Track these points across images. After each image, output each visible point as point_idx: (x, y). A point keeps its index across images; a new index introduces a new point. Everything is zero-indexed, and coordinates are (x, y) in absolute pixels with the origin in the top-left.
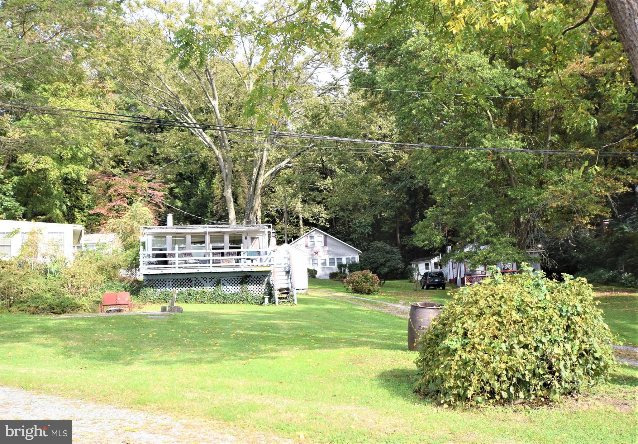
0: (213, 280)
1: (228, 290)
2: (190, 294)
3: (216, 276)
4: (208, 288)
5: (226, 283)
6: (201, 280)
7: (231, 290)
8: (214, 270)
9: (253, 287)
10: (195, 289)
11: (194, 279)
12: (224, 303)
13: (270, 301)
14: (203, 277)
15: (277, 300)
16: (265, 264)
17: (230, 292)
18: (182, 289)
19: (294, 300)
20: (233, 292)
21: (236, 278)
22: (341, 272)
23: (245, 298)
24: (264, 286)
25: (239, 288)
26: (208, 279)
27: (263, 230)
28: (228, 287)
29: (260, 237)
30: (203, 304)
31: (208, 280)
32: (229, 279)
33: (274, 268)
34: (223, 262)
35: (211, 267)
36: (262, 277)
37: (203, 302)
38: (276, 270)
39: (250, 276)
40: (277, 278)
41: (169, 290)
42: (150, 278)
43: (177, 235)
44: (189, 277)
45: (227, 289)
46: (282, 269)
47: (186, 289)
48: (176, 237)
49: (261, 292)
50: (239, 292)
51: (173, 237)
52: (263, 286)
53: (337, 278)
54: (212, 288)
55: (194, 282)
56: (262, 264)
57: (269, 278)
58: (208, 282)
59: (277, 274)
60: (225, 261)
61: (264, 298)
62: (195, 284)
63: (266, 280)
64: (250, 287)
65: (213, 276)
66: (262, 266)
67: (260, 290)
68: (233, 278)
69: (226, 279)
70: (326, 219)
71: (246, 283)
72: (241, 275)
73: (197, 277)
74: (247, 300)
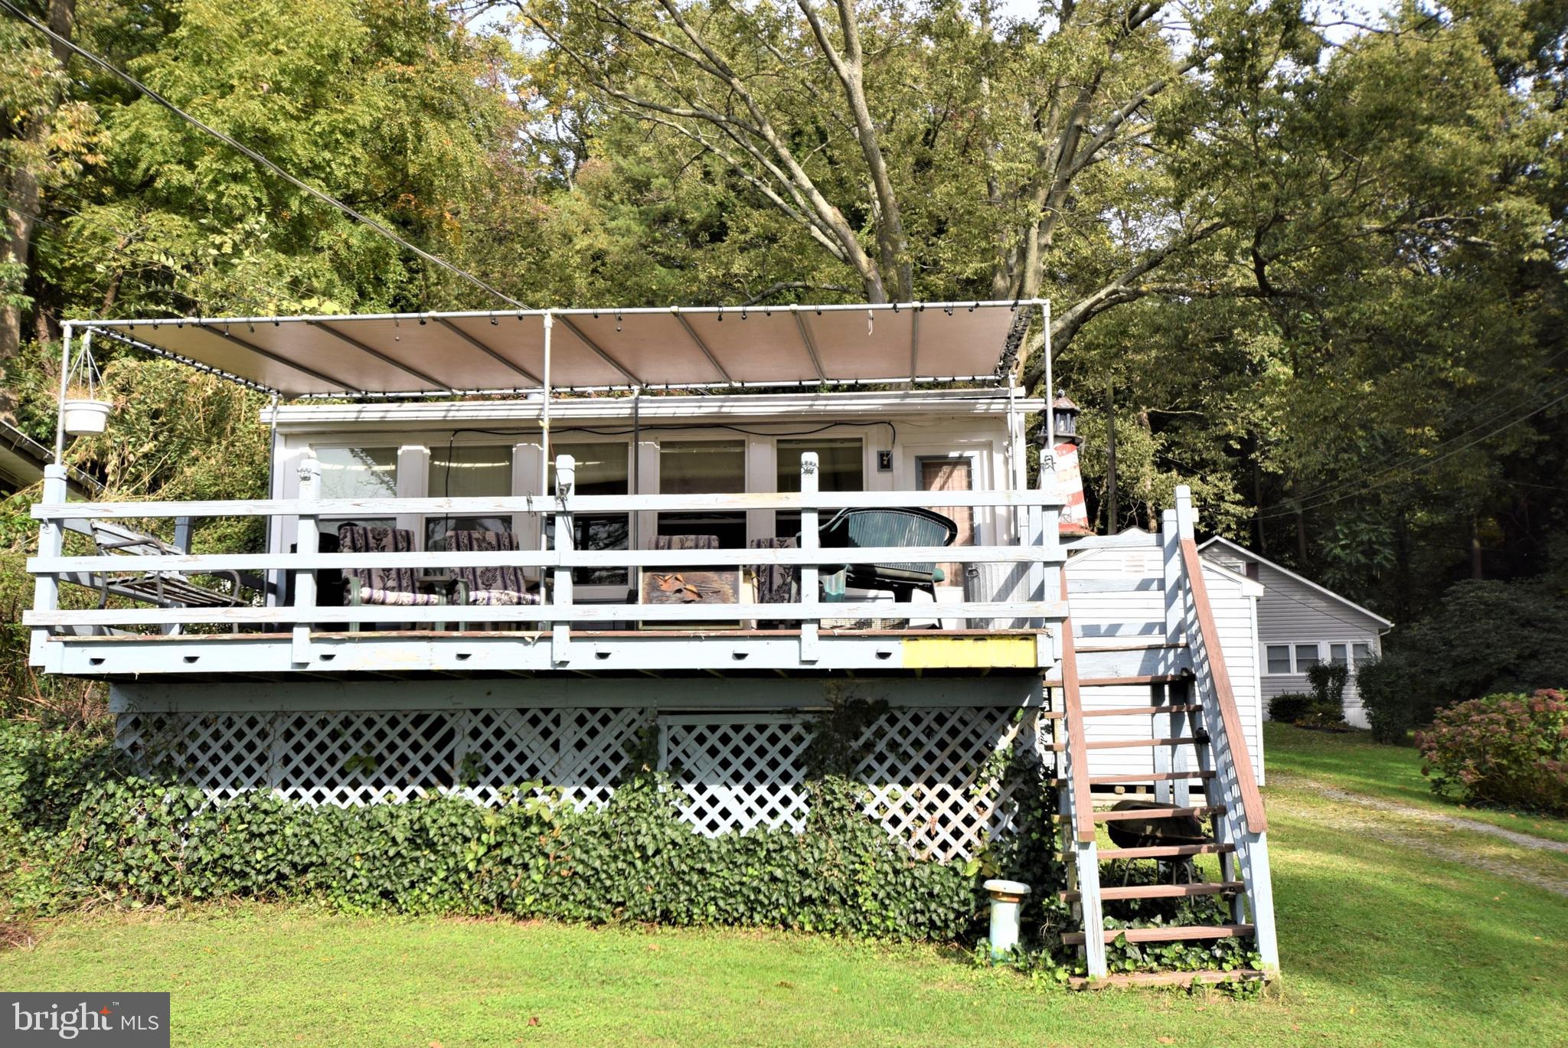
0: (607, 735)
1: (713, 813)
2: (420, 838)
3: (631, 700)
4: (568, 793)
5: (698, 758)
6: (518, 729)
7: (738, 813)
8: (582, 657)
9: (906, 795)
10: (472, 795)
11: (464, 724)
12: (667, 917)
13: (1029, 931)
14: (534, 705)
15: (1096, 931)
16: (1003, 614)
17: (725, 826)
18: (378, 796)
19: (1248, 941)
20: (748, 824)
21: (774, 723)
22: (1322, 698)
23: (837, 880)
24: (987, 789)
25: (798, 802)
26: (568, 720)
27: (997, 406)
28: (713, 789)
29: (977, 457)
30: (506, 921)
31: (568, 734)
32: (725, 724)
33: (1071, 653)
34: (656, 596)
35: (562, 633)
36: (977, 721)
37: (503, 903)
38: (1087, 667)
39: (882, 706)
40: (1094, 730)
41: (282, 796)
42: (157, 704)
43: (463, 441)
44: (433, 702)
45: (701, 801)
46: (1131, 666)
47: (401, 796)
48: (451, 453)
49: (969, 833)
50: (798, 827)
51: (436, 453)
52: (980, 794)
53: (1310, 719)
54: (592, 794)
55: (462, 746)
56: (976, 610)
57: (1027, 731)
58: (568, 741)
59: (1089, 698)
60: (669, 583)
61: (985, 898)
62: (472, 759)
63: (1004, 743)
64: (882, 794)
65: (604, 700)
66: (976, 631)
67: (956, 821)
68: (750, 722)
69: (701, 724)
70: (1240, 522)
71: (851, 767)
72: (815, 701)
73: (487, 705)
74: (850, 900)
